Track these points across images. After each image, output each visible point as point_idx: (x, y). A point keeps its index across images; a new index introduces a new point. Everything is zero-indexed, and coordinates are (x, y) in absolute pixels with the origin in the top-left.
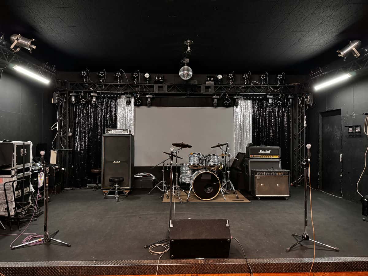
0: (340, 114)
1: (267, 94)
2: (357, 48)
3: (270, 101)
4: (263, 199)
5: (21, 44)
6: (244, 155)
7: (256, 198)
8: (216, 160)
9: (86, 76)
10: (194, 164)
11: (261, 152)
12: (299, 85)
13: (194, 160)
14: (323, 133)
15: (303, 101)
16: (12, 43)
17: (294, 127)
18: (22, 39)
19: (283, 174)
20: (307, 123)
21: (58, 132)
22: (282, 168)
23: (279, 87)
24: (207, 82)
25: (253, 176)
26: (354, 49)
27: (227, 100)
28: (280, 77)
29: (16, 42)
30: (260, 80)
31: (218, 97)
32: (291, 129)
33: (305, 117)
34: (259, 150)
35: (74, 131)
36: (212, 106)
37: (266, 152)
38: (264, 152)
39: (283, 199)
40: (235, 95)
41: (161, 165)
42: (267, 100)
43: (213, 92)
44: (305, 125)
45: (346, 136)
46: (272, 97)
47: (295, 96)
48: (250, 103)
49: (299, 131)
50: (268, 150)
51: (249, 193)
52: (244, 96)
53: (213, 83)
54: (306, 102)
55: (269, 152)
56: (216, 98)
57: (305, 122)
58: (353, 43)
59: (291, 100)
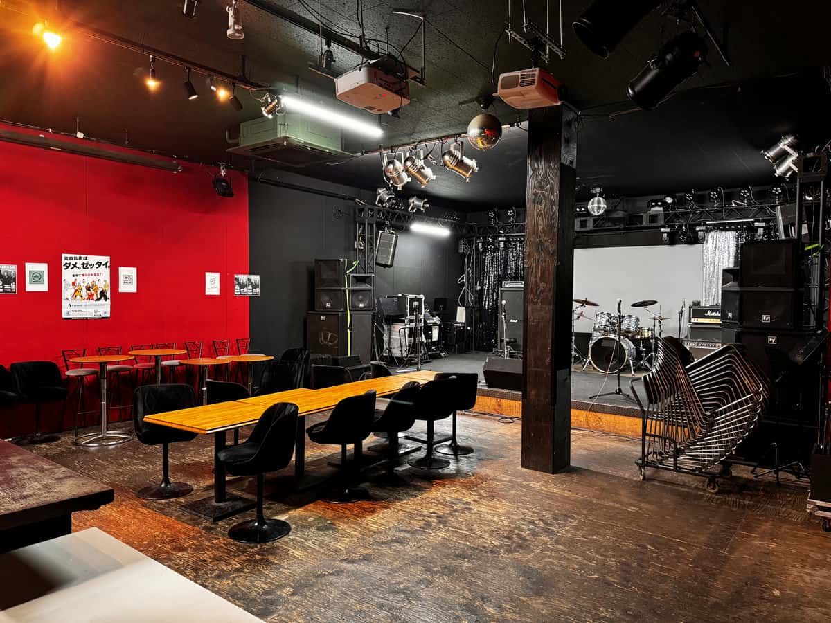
1: (756, 221)
3: (761, 230)
5: (416, 205)
9: (494, 218)
10: (599, 327)
11: (708, 314)
13: (601, 323)
16: (409, 205)
18: (418, 201)
21: (466, 286)
24: (652, 209)
27: (684, 233)
29: (412, 204)
30: (741, 198)
31: (668, 230)
34: (707, 311)
35: (482, 284)
37: (717, 314)
38: (713, 314)
40: (699, 224)
42: (756, 230)
43: (662, 222)
46: (763, 224)
48: (730, 235)
52: (719, 225)
53: (661, 209)
56: (665, 233)
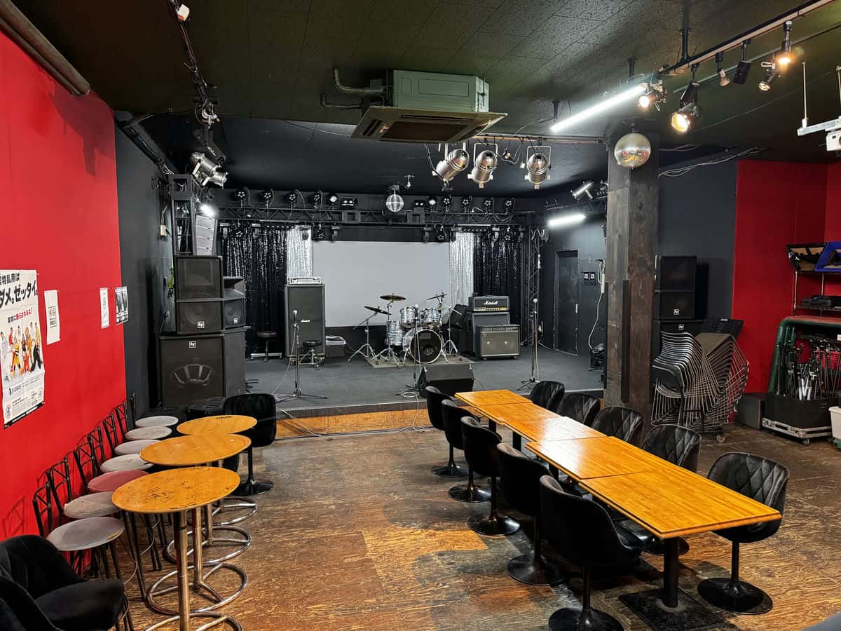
0: (577, 256)
1: (492, 226)
2: (591, 190)
3: (497, 234)
4: (490, 359)
6: (465, 308)
7: (482, 359)
8: (435, 315)
10: (408, 321)
11: (486, 303)
12: (532, 215)
13: (409, 317)
14: (560, 277)
15: (537, 235)
17: (526, 268)
19: (513, 329)
20: (541, 265)
22: (511, 323)
23: (507, 216)
25: (478, 335)
26: (587, 191)
27: (442, 233)
28: (509, 203)
30: (483, 206)
31: (430, 229)
32: (522, 273)
33: (539, 256)
34: (485, 301)
36: (422, 240)
37: (493, 303)
38: (490, 303)
39: (512, 358)
40: (452, 226)
41: (365, 324)
42: (493, 234)
43: (424, 222)
44: (539, 267)
45: (582, 283)
46: (498, 229)
47: (527, 227)
48: (470, 236)
49: (531, 275)
50: (495, 301)
51: (473, 355)
52: (464, 227)
53: (422, 210)
54: (540, 238)
55: (496, 303)
56: (427, 231)
57: (539, 263)
58: (586, 184)
59: (522, 234)
